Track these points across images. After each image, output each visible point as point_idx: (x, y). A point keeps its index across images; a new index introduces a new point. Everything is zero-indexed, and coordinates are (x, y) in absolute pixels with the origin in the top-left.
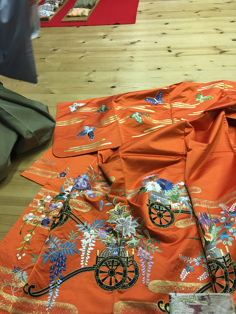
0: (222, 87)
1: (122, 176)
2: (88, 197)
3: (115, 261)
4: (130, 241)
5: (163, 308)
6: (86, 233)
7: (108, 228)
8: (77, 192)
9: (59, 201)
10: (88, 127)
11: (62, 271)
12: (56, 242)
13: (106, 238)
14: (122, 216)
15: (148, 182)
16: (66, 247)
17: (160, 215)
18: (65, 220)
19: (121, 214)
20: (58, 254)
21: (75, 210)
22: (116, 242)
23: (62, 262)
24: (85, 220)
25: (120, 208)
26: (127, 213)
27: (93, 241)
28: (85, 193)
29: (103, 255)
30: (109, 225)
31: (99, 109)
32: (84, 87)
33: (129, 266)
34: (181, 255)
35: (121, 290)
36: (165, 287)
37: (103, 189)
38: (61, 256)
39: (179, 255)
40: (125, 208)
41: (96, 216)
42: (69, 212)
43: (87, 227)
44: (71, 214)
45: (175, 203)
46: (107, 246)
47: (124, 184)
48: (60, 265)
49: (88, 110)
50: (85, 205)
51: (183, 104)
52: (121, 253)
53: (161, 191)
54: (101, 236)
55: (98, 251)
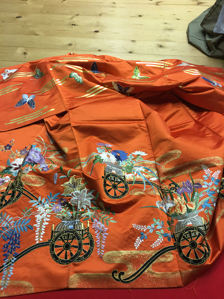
2: (41, 171)
3: (71, 235)
4: (86, 214)
5: (117, 277)
6: (40, 208)
7: (63, 202)
8: (30, 167)
11: (16, 248)
12: (9, 220)
13: (62, 211)
14: (77, 189)
16: (20, 224)
18: (17, 197)
19: (76, 187)
20: (11, 232)
21: (28, 186)
22: (71, 216)
23: (16, 240)
24: (39, 195)
25: (75, 181)
26: (82, 186)
27: (47, 215)
28: (39, 167)
29: (58, 229)
30: (64, 198)
33: (84, 239)
34: (135, 224)
35: (76, 263)
36: (119, 256)
38: (14, 234)
39: (133, 224)
40: (80, 181)
41: (50, 190)
42: (22, 188)
43: (41, 202)
44: (23, 191)
45: (129, 174)
46: (62, 220)
47: (78, 153)
48: (14, 243)
50: (39, 179)
52: (76, 226)
53: (116, 162)
54: (56, 210)
55: (53, 225)
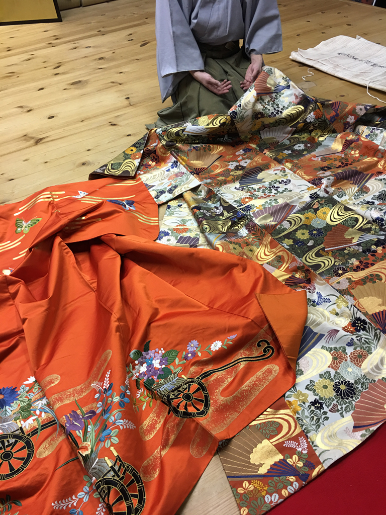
0: (49, 198)
17: (7, 456)
34: (56, 502)
39: (53, 504)
45: (28, 419)
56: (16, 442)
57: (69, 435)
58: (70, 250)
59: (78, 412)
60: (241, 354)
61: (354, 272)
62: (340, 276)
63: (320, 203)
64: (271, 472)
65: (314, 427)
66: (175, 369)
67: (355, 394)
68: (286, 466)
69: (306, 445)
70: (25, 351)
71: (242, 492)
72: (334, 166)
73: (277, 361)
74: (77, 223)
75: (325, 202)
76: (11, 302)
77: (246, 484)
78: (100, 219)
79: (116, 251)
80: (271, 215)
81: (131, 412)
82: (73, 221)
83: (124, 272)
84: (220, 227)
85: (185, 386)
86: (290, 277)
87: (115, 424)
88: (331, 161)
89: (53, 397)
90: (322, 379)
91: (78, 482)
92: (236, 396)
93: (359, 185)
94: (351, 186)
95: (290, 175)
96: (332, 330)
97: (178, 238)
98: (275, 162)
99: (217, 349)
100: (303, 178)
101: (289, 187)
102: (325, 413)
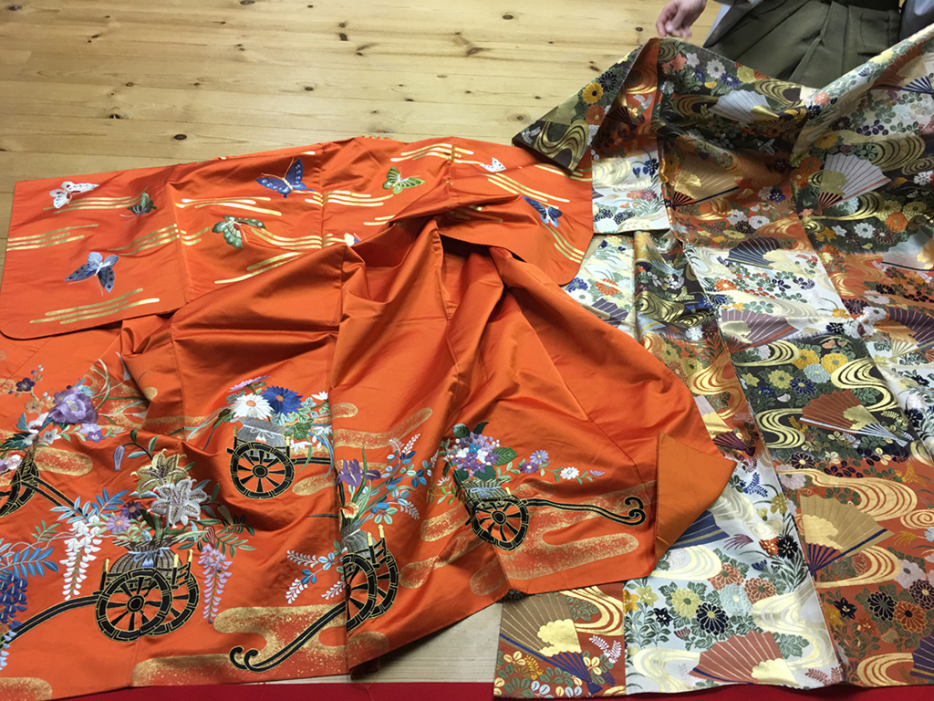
0: (447, 154)
1: (176, 385)
2: (84, 440)
3: (146, 580)
4: (186, 534)
5: (241, 661)
6: (78, 525)
7: (133, 510)
8: (56, 430)
9: (13, 454)
10: (98, 253)
11: (18, 611)
12: (1, 550)
13: (129, 531)
14: (168, 479)
15: (241, 396)
16: (27, 559)
17: (260, 472)
18: (24, 498)
19: (165, 475)
20: (5, 575)
21: (52, 474)
22: (151, 539)
23: (16, 593)
24: (76, 495)
25: (165, 461)
26: (181, 471)
27: (94, 540)
28: (78, 431)
29: (118, 568)
30: (136, 501)
31: (133, 204)
32: (95, 135)
33: (177, 587)
34: (293, 552)
35: (154, 637)
36: (249, 619)
37: (131, 418)
38: (13, 580)
39: (288, 552)
40: (175, 461)
41: (105, 484)
42: (35, 479)
43: (81, 511)
44: (38, 484)
45: (300, 441)
46: (130, 550)
47: (180, 405)
48: (12, 600)
49: (103, 203)
50: (77, 458)
51: (354, 194)
52: (159, 560)
53: (270, 415)
54: (115, 529)
55: (108, 560)
56: (276, 461)
57: (339, 485)
58: (441, 247)
59: (361, 464)
60: (598, 501)
61: (823, 473)
62: (797, 467)
63: (837, 344)
64: (556, 660)
65: (642, 639)
66: (502, 474)
67: (723, 631)
68: (579, 664)
69: (618, 654)
70: (330, 357)
71: (509, 661)
72: (902, 290)
73: (642, 536)
74: (468, 212)
75: (846, 346)
76: (338, 284)
77: (518, 655)
78: (501, 221)
79: (502, 277)
80: (750, 327)
81: (423, 498)
82: (465, 207)
83: (498, 312)
84: (664, 311)
85: (503, 503)
86: (727, 433)
87: (396, 501)
88: (902, 281)
89: (340, 431)
90: (689, 590)
91: (326, 544)
92: (561, 549)
93: (924, 344)
94: (909, 339)
95: (820, 275)
96: (742, 535)
97: (598, 300)
98: (808, 243)
99: (569, 478)
100: (837, 289)
101: (806, 294)
102: (667, 632)
